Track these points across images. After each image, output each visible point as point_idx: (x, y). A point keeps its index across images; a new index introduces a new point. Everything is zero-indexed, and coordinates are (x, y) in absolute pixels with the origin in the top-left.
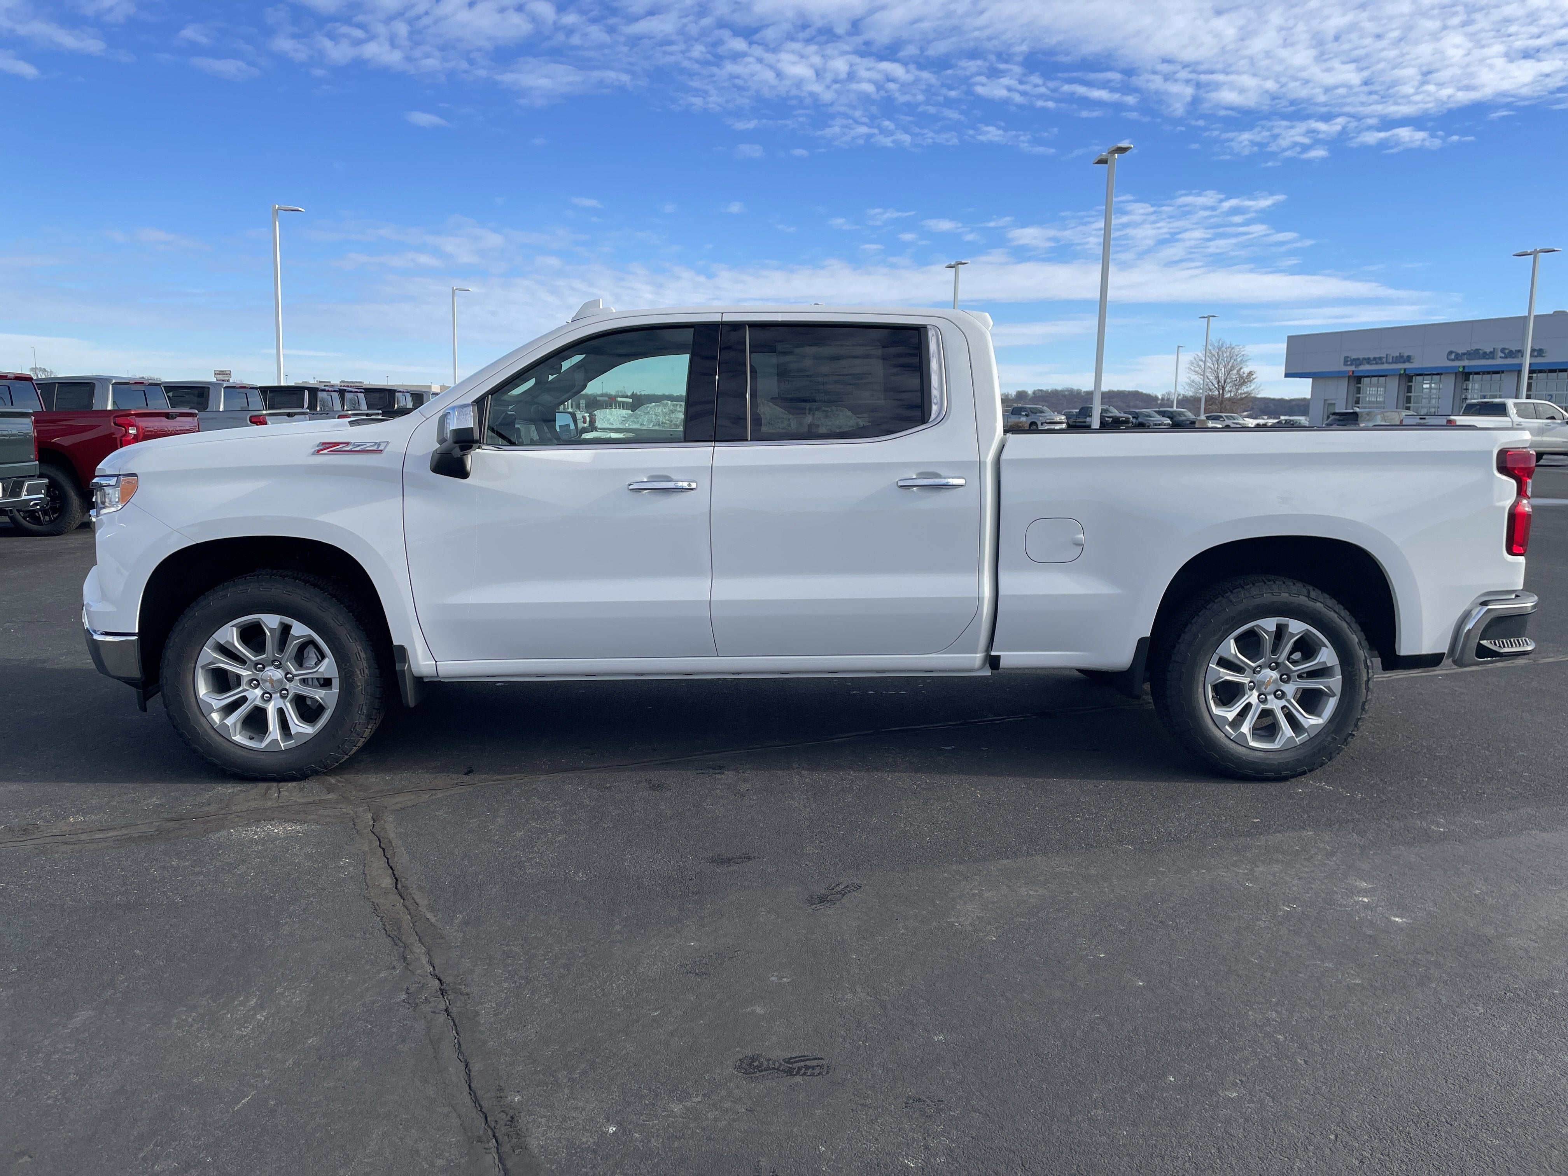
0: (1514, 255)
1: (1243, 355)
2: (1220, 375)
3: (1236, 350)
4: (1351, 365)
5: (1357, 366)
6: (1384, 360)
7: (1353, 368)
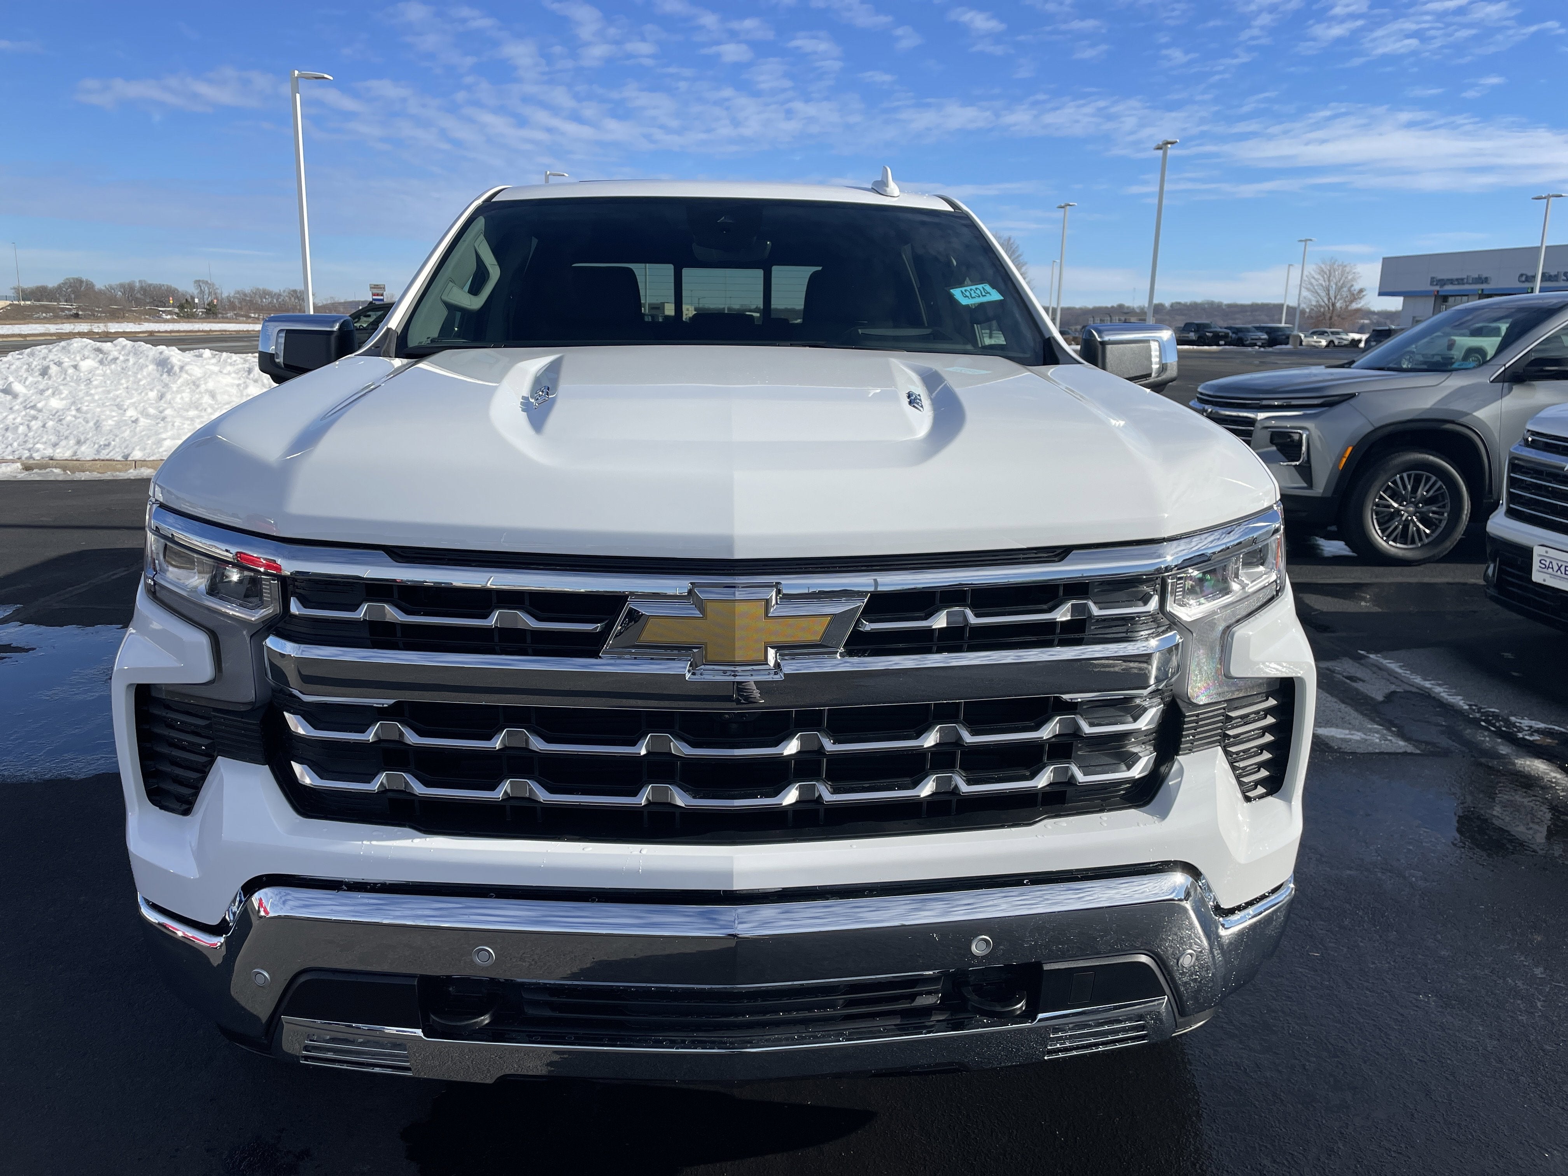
0: (1533, 199)
1: (1354, 273)
2: (1331, 292)
3: (1347, 269)
4: (1437, 285)
5: (1442, 286)
6: (1465, 281)
7: (1437, 288)
